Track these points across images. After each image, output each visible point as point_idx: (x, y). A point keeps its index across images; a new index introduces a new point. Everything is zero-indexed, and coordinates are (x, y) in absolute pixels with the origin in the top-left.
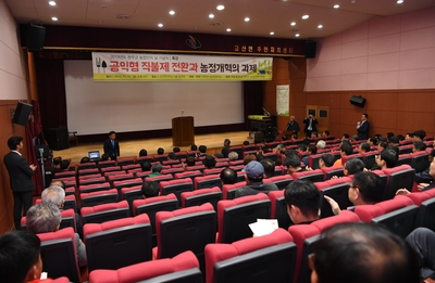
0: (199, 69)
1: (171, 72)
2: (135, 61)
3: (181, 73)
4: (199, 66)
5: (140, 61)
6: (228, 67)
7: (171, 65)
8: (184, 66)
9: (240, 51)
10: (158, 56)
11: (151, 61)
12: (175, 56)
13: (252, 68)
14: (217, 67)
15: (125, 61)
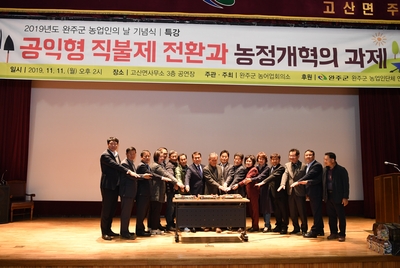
0: (231, 58)
1: (161, 62)
2: (76, 37)
3: (185, 66)
4: (232, 49)
5: (89, 38)
6: (309, 54)
7: (160, 48)
8: (194, 49)
9: (339, 13)
10: (132, 26)
11: (113, 38)
12: (172, 26)
13: (372, 58)
14: (278, 54)
15: (55, 37)
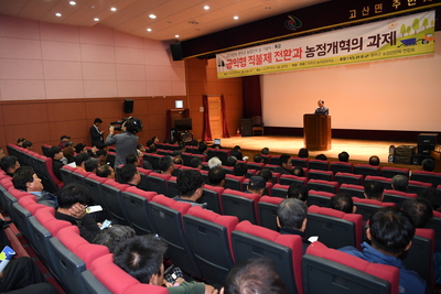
0: (304, 55)
1: (274, 63)
2: (243, 56)
3: (284, 62)
4: (304, 50)
5: (247, 56)
6: (345, 45)
7: (273, 55)
8: (287, 53)
9: (360, 16)
10: (262, 46)
11: (255, 54)
12: (277, 43)
13: (386, 39)
14: (328, 47)
15: (236, 58)
